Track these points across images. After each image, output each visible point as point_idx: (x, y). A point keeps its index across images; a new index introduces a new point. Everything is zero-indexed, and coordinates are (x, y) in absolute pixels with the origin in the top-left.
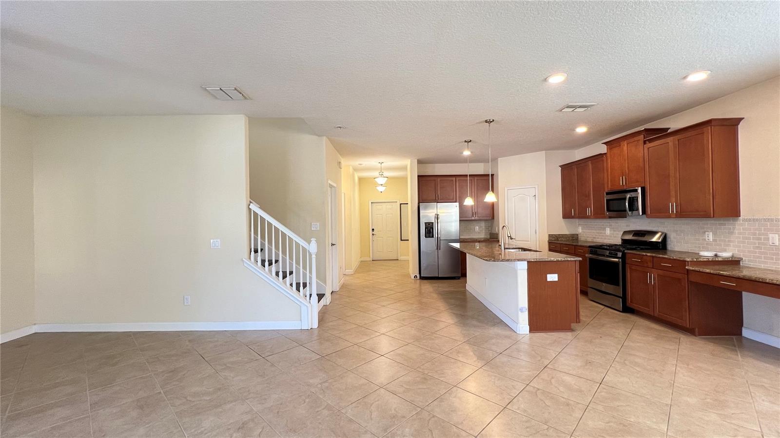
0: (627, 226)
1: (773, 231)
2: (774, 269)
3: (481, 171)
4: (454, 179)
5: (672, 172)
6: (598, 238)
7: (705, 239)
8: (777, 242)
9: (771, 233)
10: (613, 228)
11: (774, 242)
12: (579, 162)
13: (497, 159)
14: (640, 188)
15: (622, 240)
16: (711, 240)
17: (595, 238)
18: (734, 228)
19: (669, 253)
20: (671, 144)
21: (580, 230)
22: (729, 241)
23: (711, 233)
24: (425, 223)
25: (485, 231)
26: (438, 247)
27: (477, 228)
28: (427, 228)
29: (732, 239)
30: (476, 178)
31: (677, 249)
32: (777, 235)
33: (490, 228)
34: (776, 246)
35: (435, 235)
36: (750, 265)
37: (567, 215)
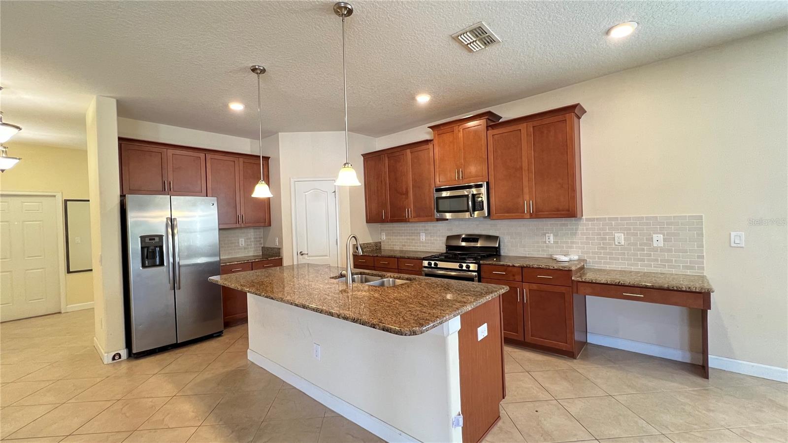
0: (451, 230)
1: (618, 230)
2: (620, 269)
3: (247, 151)
4: (202, 155)
5: (525, 165)
6: (409, 246)
7: (545, 242)
8: (623, 242)
9: (616, 233)
10: (430, 233)
11: (620, 242)
12: (392, 151)
13: (277, 133)
14: (485, 183)
15: (446, 246)
16: (552, 243)
17: (405, 245)
18: (577, 229)
19: (502, 259)
20: (524, 132)
21: (384, 237)
22: (572, 243)
23: (552, 235)
24: (142, 237)
25: (255, 244)
26: (175, 284)
27: (242, 242)
28: (148, 248)
29: (575, 241)
30: (241, 160)
31: (512, 254)
32: (622, 234)
33: (262, 240)
34: (622, 245)
35: (168, 259)
36: (595, 266)
37: (372, 218)
